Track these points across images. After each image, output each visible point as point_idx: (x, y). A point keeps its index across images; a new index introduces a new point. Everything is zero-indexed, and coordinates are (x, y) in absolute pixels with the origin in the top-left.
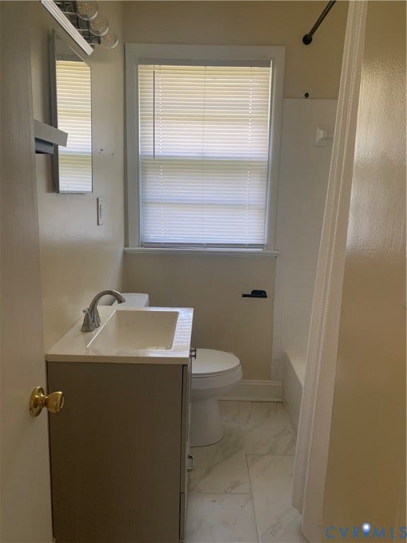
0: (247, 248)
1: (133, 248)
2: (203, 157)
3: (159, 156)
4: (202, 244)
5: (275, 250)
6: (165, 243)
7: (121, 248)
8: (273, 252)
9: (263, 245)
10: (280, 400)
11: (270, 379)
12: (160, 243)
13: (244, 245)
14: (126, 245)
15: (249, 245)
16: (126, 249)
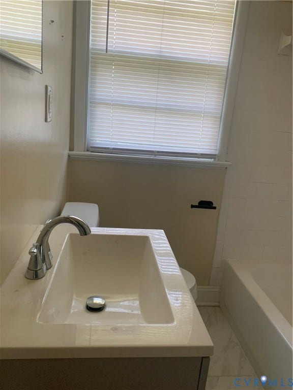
0: (198, 158)
1: (79, 152)
2: (160, 56)
3: (112, 51)
4: (152, 151)
5: (226, 161)
6: (114, 149)
7: (66, 152)
8: (225, 163)
9: (215, 155)
10: (217, 304)
11: (209, 285)
12: (108, 148)
13: (196, 154)
14: (71, 149)
15: (202, 154)
16: (72, 153)
